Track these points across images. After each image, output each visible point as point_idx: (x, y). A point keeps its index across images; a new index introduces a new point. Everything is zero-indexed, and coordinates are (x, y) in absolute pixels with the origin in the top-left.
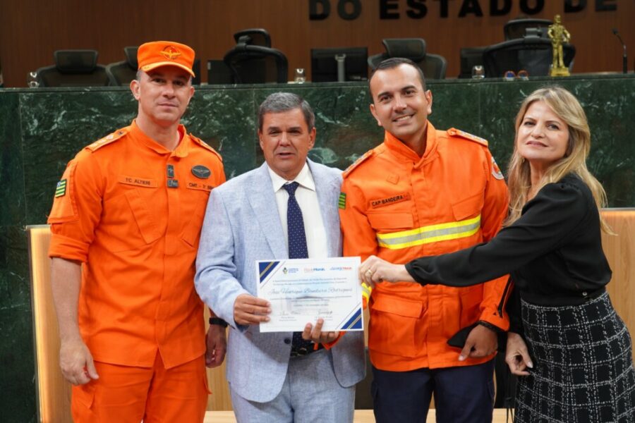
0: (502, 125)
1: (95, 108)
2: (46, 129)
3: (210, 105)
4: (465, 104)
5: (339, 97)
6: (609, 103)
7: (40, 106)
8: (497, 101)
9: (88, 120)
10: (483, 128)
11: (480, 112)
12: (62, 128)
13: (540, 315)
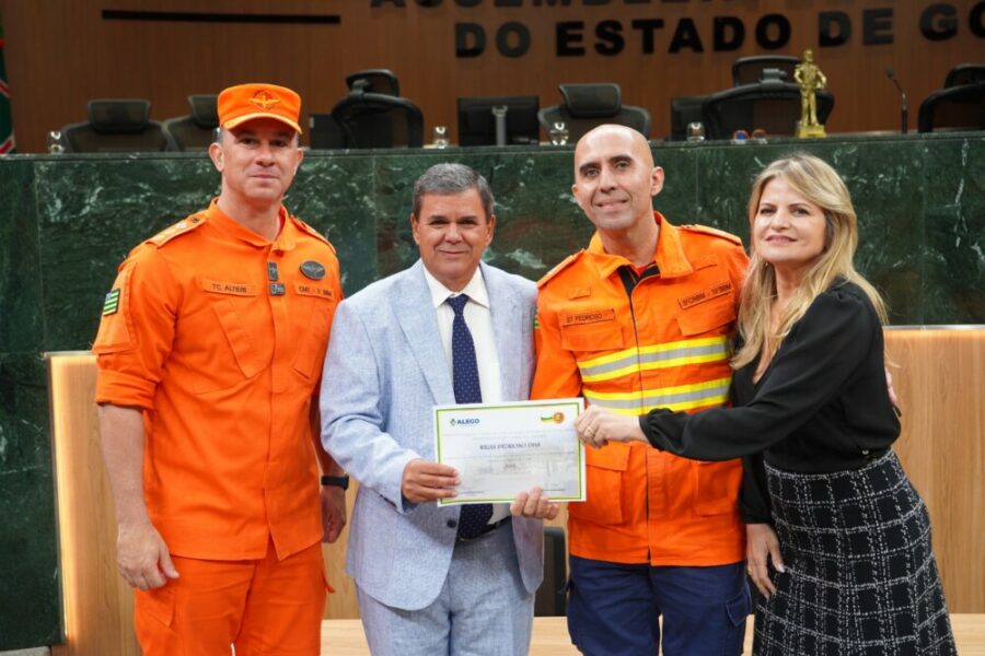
0: (730, 208)
1: (145, 183)
2: (73, 213)
3: (310, 178)
4: (676, 178)
5: (496, 168)
6: (881, 176)
7: (65, 180)
8: (722, 173)
9: (134, 201)
10: (702, 212)
11: (697, 189)
12: (97, 211)
13: (801, 488)
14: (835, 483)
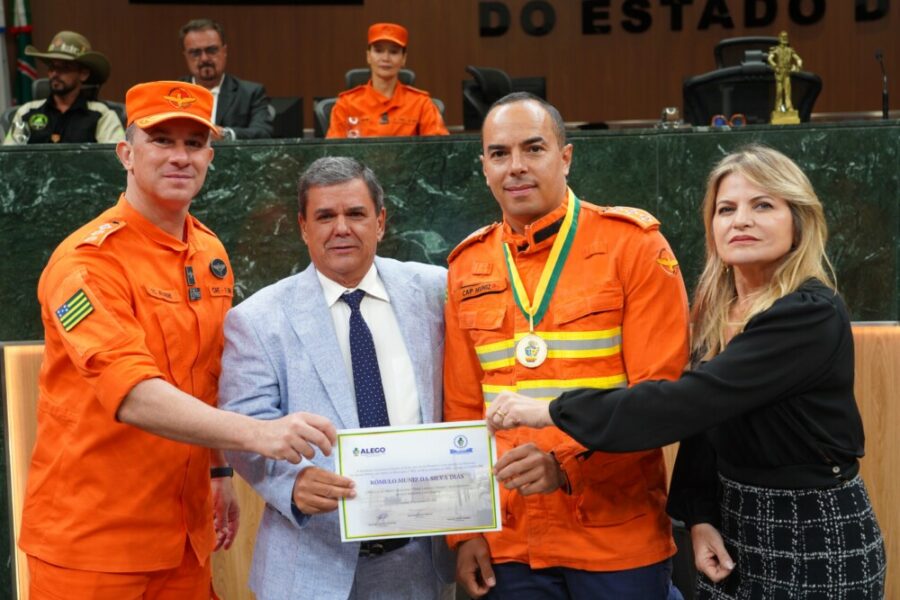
0: (692, 198)
1: (96, 173)
2: (26, 204)
3: (261, 168)
4: (635, 166)
5: (449, 157)
6: (852, 164)
7: (18, 171)
8: (684, 160)
9: (85, 191)
10: (663, 202)
11: (658, 178)
12: (49, 202)
13: (764, 502)
14: (801, 501)
